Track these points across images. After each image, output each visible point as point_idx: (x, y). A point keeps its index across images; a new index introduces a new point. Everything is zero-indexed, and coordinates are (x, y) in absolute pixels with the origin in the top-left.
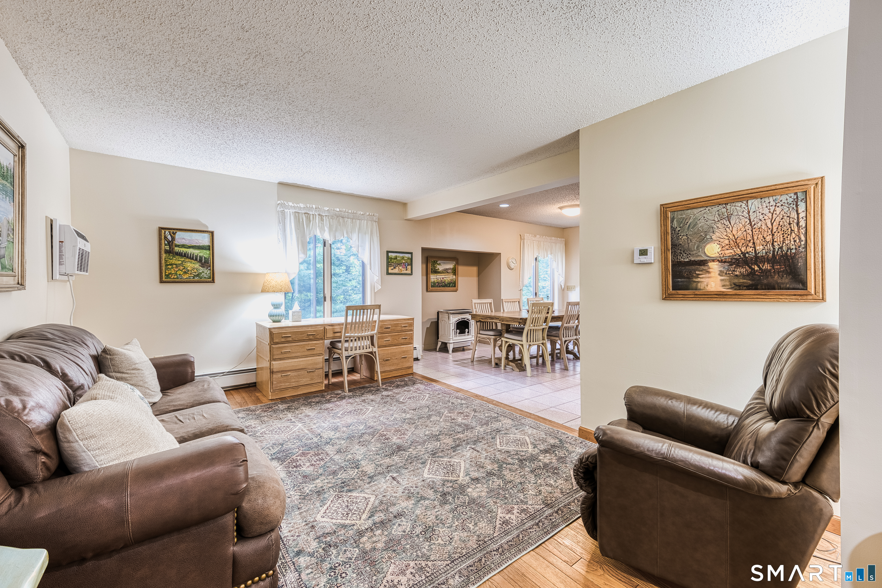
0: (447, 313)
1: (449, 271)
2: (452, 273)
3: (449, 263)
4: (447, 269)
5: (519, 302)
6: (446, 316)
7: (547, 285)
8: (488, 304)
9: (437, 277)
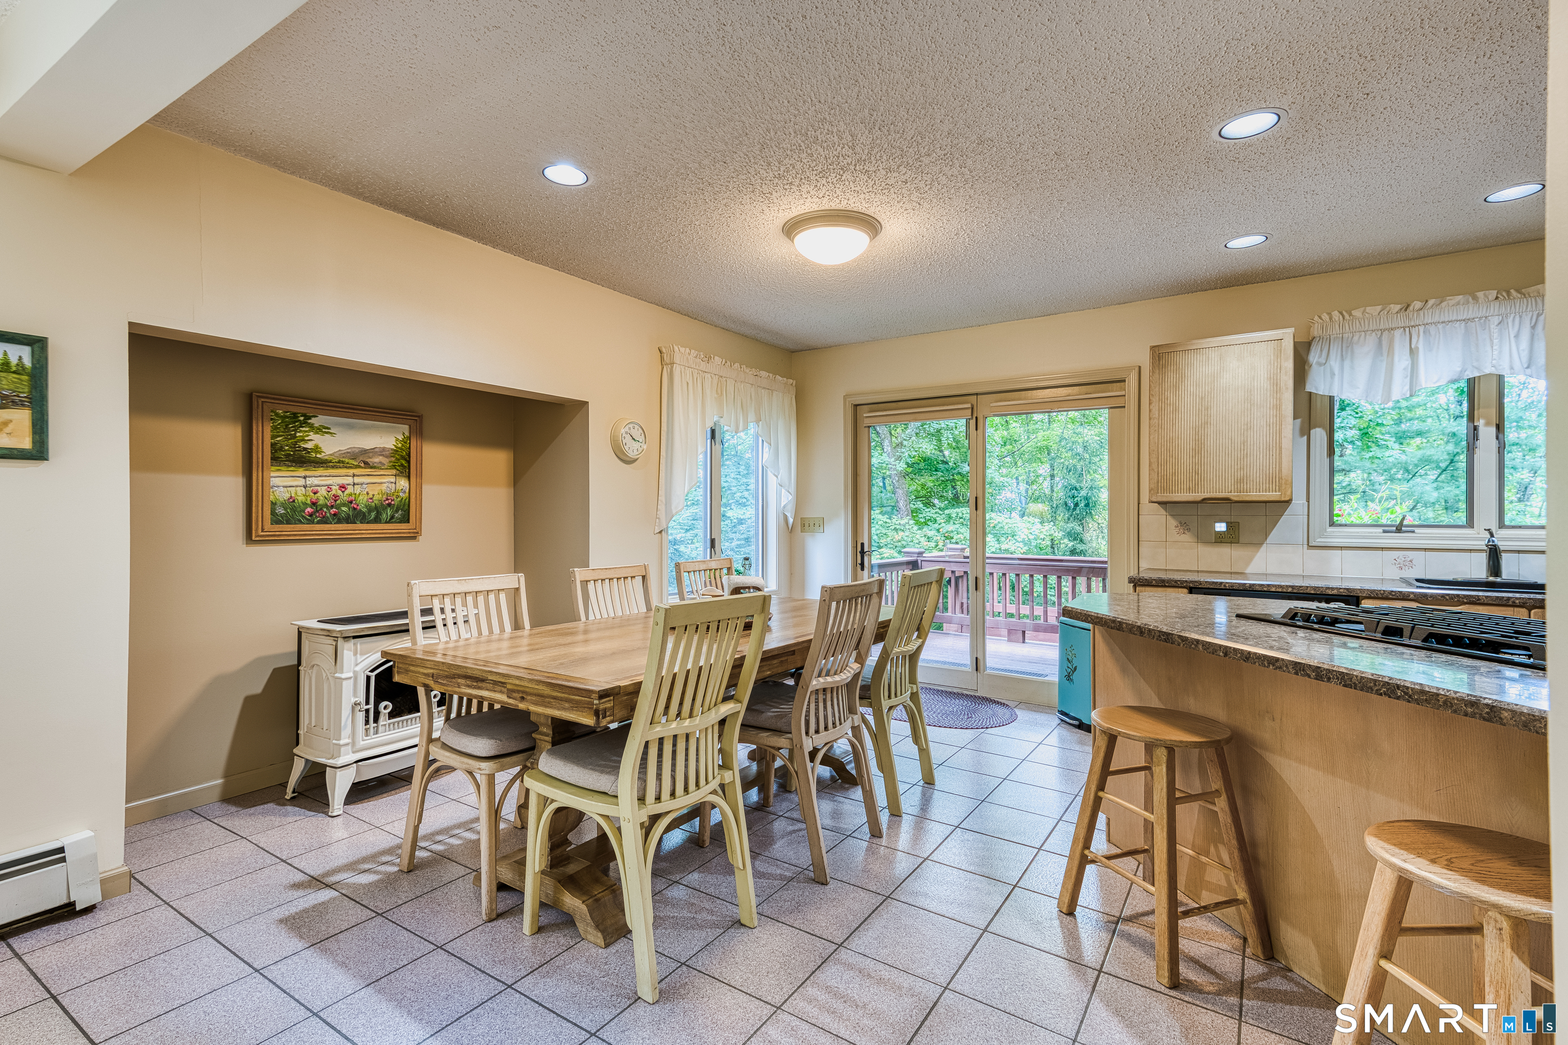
0: (328, 634)
1: (377, 460)
2: (394, 467)
3: (372, 427)
4: (364, 452)
5: (644, 577)
6: (327, 646)
7: (747, 516)
8: (502, 596)
9: (310, 481)
